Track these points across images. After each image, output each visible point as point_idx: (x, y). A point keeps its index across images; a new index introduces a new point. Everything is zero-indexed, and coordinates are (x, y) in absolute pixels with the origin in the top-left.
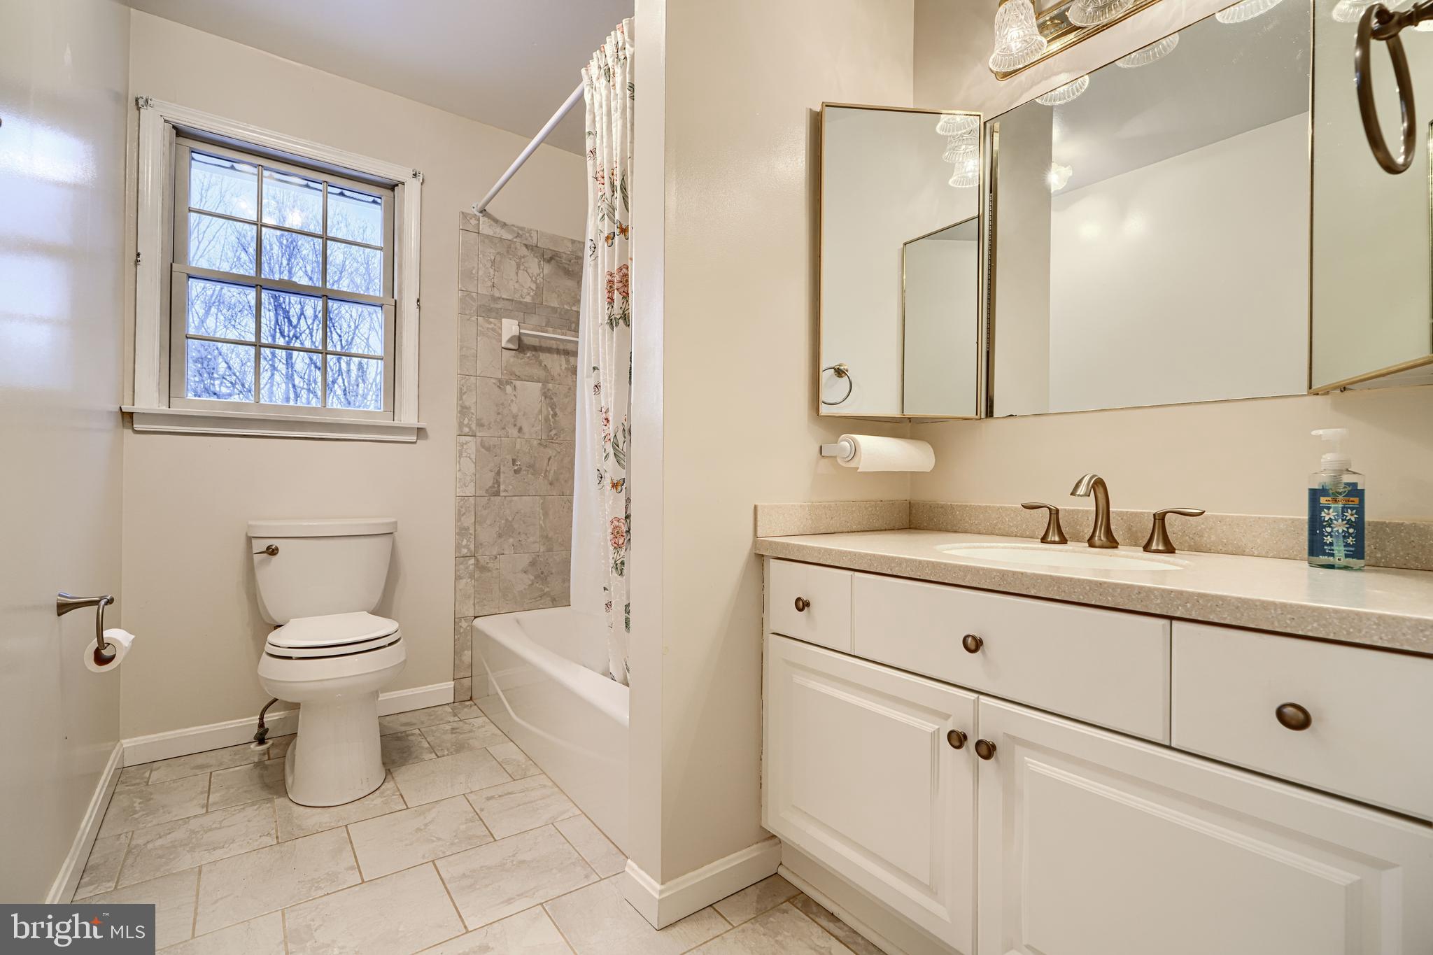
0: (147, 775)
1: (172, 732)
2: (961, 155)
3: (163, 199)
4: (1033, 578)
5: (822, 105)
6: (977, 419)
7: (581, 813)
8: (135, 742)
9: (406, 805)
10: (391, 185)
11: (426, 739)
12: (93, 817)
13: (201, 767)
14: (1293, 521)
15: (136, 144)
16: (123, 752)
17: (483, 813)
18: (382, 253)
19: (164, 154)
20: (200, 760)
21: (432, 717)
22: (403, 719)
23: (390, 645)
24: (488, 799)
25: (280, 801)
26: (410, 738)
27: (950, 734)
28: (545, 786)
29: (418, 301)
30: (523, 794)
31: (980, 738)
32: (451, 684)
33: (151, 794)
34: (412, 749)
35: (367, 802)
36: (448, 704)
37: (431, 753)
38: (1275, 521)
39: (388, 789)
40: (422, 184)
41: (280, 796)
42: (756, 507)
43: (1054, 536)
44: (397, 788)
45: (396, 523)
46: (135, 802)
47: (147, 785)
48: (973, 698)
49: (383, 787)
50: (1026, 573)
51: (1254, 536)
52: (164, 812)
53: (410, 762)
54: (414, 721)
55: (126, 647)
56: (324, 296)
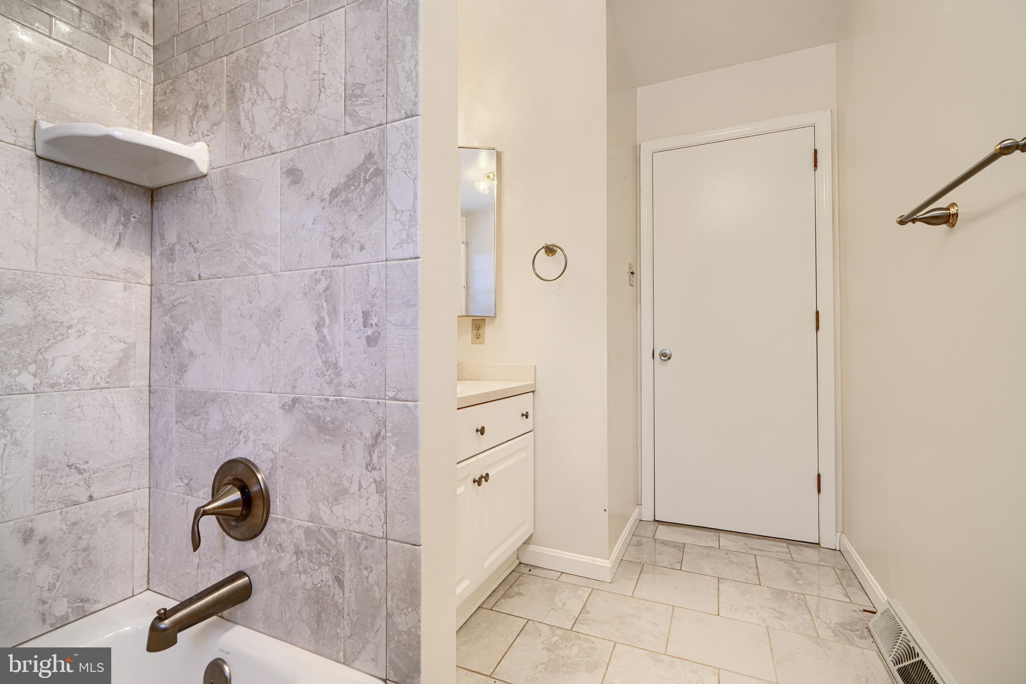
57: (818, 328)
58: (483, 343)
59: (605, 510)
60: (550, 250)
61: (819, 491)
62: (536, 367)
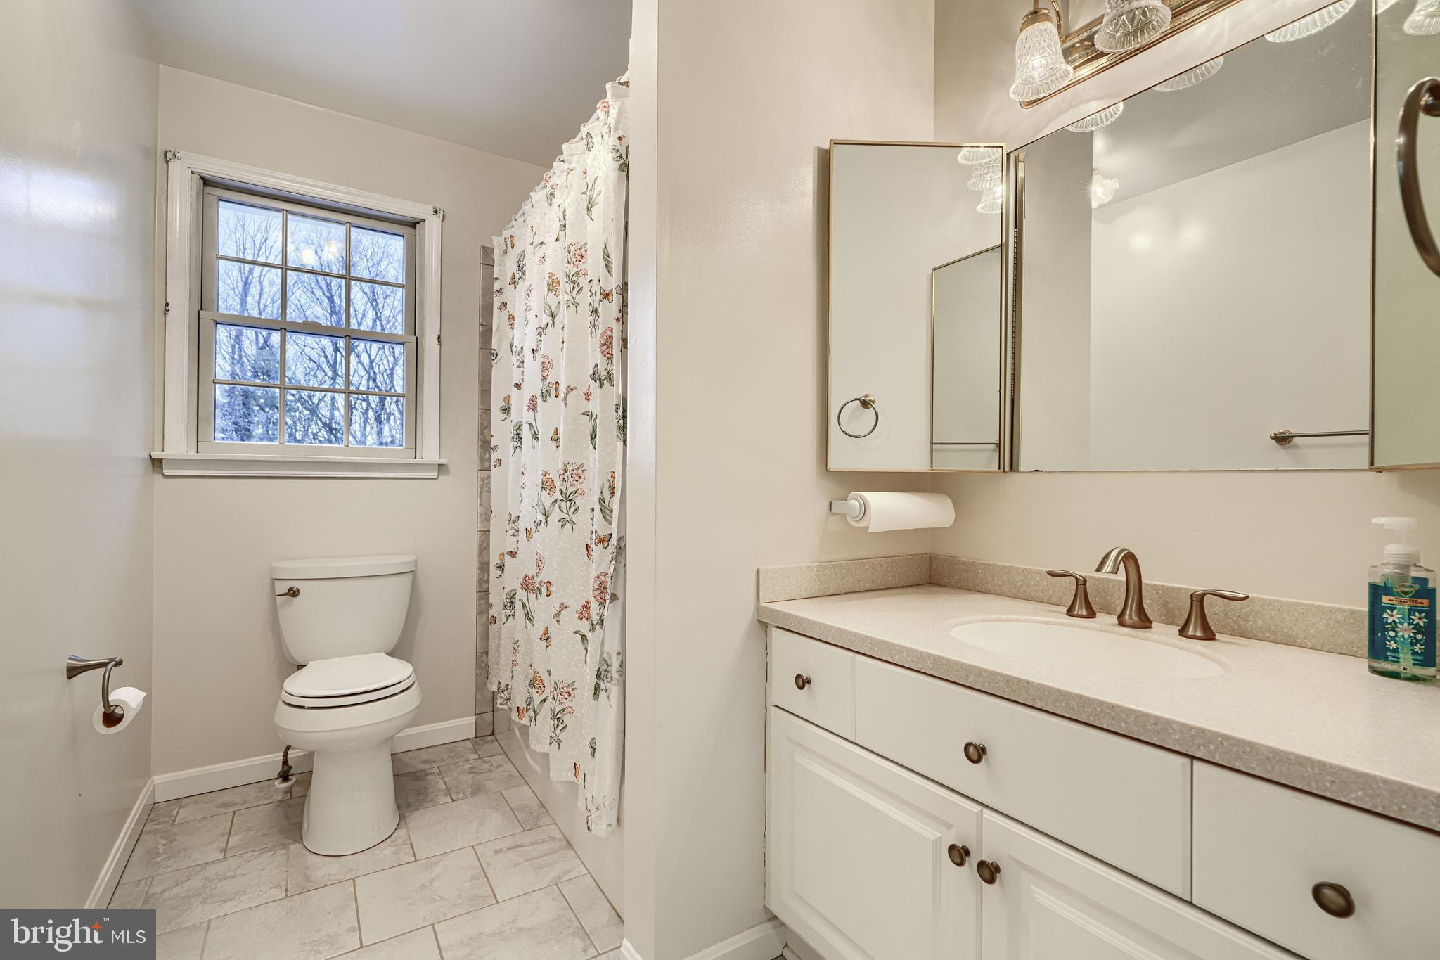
0: (175, 812)
1: (200, 769)
2: (988, 182)
3: (190, 249)
4: (1039, 689)
5: (830, 143)
6: (998, 473)
7: (587, 872)
8: (166, 778)
9: (415, 857)
10: (412, 223)
11: (443, 779)
12: (114, 864)
13: (225, 805)
15: (165, 196)
16: (154, 788)
17: (488, 868)
18: (404, 290)
19: (191, 204)
20: (226, 797)
21: (453, 754)
22: (424, 755)
23: (401, 692)
24: (497, 852)
25: (294, 847)
26: (429, 777)
27: (952, 848)
28: (554, 839)
29: (439, 337)
30: (531, 847)
31: (984, 859)
32: (473, 719)
33: (176, 834)
34: (429, 791)
35: (377, 852)
36: (470, 739)
37: (447, 795)
39: (399, 837)
40: (442, 220)
41: (295, 841)
42: (758, 571)
43: (1081, 609)
44: (409, 837)
45: (416, 561)
46: (159, 843)
47: (174, 824)
48: (976, 811)
49: (395, 834)
52: (185, 856)
53: (426, 805)
54: (435, 758)
55: (133, 709)
56: (346, 336)
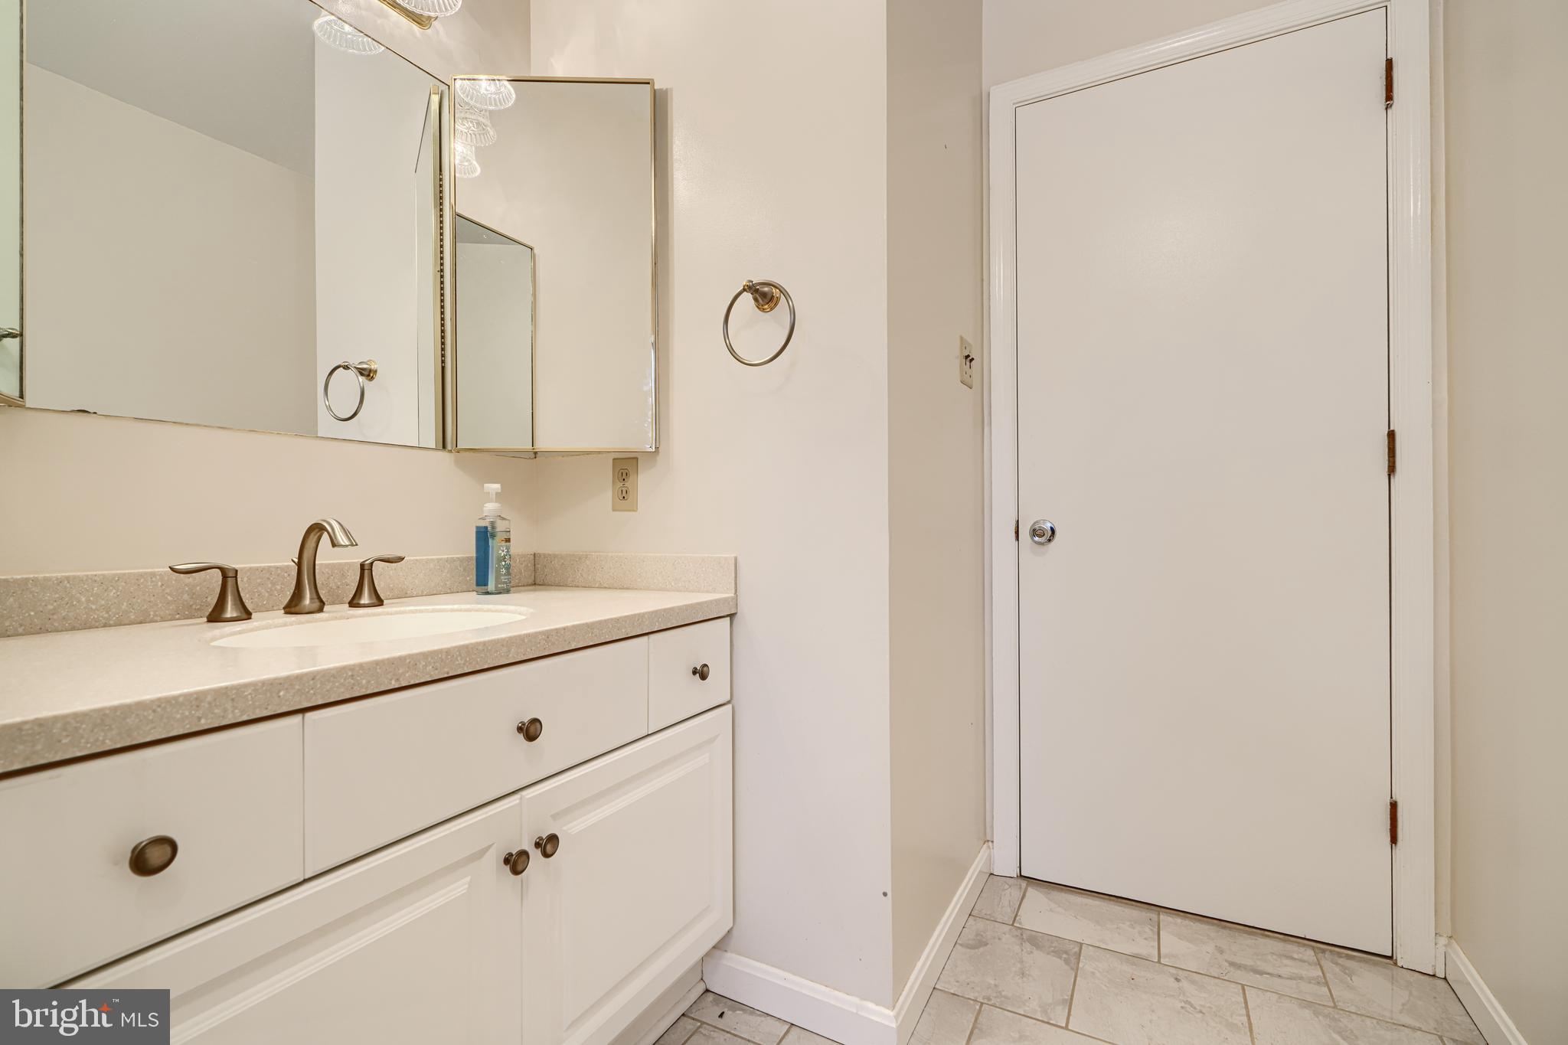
14: (439, 560)
38: (428, 561)
43: (234, 610)
50: (567, 627)
51: (413, 578)
57: (1392, 469)
58: (634, 509)
59: (885, 894)
60: (765, 296)
61: (1394, 839)
62: (739, 560)
